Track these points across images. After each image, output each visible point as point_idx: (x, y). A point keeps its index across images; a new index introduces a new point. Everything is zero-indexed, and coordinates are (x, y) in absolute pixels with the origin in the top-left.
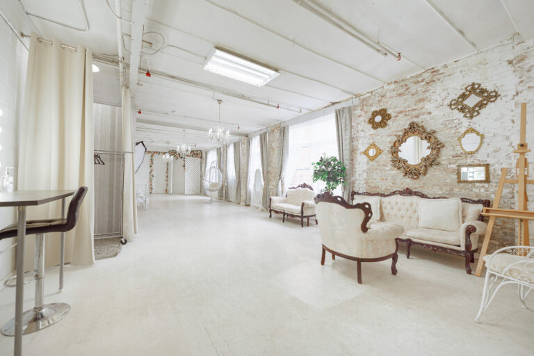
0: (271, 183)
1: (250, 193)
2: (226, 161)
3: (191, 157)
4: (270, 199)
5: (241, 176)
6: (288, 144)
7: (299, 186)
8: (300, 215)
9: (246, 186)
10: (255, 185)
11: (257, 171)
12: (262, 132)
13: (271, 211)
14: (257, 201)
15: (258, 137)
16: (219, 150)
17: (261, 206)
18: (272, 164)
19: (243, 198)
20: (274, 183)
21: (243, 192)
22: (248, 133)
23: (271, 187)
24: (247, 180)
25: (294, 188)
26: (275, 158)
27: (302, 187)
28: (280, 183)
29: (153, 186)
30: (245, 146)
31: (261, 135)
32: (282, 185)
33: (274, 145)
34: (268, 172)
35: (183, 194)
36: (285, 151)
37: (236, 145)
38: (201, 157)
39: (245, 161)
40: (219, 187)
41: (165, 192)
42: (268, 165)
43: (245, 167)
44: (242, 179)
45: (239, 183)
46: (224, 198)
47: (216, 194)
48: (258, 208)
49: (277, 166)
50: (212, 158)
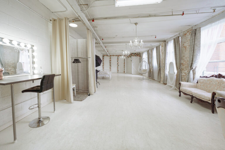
0: (183, 71)
1: (167, 77)
2: (152, 57)
3: (135, 56)
4: (180, 84)
5: (161, 66)
6: (200, 42)
7: (212, 76)
8: (210, 102)
9: (164, 72)
10: (169, 72)
11: (171, 64)
12: (175, 37)
13: (180, 92)
14: (172, 82)
15: (173, 41)
16: (148, 51)
17: (173, 86)
18: (184, 58)
19: (162, 79)
20: (186, 71)
21: (162, 76)
22: (166, 39)
23: (183, 74)
24: (165, 68)
25: (207, 77)
26: (187, 54)
27: (216, 77)
28: (191, 72)
30: (163, 48)
31: (174, 39)
32: (194, 74)
33: (186, 45)
34: (181, 64)
35: (131, 74)
36: (196, 48)
37: (158, 48)
38: (140, 56)
39: (163, 57)
40: (148, 70)
41: (124, 72)
42: (181, 59)
43: (164, 60)
44: (161, 68)
45: (160, 70)
46: (151, 78)
47: (147, 74)
48: (171, 87)
49: (188, 59)
50: (145, 56)
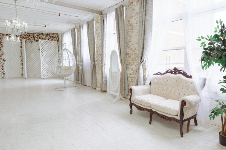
0: (129, 67)
1: (106, 78)
2: (80, 43)
3: (47, 40)
4: (131, 90)
5: (96, 59)
6: (151, 17)
7: (167, 72)
8: (178, 118)
9: (102, 70)
10: (110, 70)
11: (113, 52)
12: (117, 7)
13: (131, 105)
14: (114, 87)
15: (114, 13)
16: (73, 31)
17: (118, 95)
18: (131, 44)
19: (99, 83)
20: (133, 67)
21: (98, 77)
22: (102, 9)
23: (130, 72)
24: (102, 63)
25: (161, 74)
26: (134, 37)
27: (171, 72)
28: (141, 67)
29: (6, 70)
30: (99, 25)
31: (116, 9)
32: (144, 69)
33: (132, 21)
34: (126, 54)
35: (40, 77)
36: (147, 26)
37: (90, 24)
38: (58, 41)
39: (100, 42)
40: (74, 69)
41: (20, 76)
42: (127, 45)
43: (100, 49)
44: (97, 63)
45: (94, 66)
46: (80, 82)
47: (72, 77)
48: (115, 97)
49: (137, 46)
50: (67, 40)
